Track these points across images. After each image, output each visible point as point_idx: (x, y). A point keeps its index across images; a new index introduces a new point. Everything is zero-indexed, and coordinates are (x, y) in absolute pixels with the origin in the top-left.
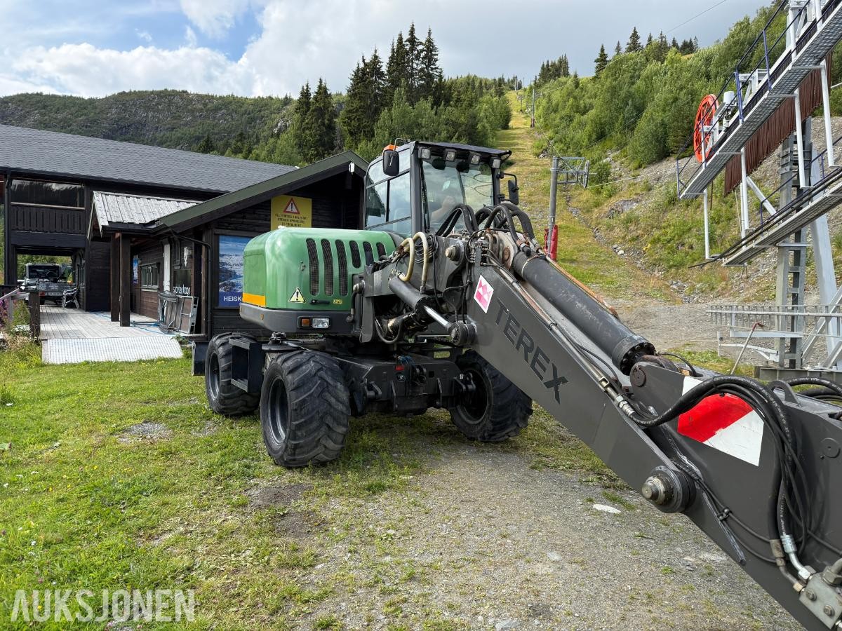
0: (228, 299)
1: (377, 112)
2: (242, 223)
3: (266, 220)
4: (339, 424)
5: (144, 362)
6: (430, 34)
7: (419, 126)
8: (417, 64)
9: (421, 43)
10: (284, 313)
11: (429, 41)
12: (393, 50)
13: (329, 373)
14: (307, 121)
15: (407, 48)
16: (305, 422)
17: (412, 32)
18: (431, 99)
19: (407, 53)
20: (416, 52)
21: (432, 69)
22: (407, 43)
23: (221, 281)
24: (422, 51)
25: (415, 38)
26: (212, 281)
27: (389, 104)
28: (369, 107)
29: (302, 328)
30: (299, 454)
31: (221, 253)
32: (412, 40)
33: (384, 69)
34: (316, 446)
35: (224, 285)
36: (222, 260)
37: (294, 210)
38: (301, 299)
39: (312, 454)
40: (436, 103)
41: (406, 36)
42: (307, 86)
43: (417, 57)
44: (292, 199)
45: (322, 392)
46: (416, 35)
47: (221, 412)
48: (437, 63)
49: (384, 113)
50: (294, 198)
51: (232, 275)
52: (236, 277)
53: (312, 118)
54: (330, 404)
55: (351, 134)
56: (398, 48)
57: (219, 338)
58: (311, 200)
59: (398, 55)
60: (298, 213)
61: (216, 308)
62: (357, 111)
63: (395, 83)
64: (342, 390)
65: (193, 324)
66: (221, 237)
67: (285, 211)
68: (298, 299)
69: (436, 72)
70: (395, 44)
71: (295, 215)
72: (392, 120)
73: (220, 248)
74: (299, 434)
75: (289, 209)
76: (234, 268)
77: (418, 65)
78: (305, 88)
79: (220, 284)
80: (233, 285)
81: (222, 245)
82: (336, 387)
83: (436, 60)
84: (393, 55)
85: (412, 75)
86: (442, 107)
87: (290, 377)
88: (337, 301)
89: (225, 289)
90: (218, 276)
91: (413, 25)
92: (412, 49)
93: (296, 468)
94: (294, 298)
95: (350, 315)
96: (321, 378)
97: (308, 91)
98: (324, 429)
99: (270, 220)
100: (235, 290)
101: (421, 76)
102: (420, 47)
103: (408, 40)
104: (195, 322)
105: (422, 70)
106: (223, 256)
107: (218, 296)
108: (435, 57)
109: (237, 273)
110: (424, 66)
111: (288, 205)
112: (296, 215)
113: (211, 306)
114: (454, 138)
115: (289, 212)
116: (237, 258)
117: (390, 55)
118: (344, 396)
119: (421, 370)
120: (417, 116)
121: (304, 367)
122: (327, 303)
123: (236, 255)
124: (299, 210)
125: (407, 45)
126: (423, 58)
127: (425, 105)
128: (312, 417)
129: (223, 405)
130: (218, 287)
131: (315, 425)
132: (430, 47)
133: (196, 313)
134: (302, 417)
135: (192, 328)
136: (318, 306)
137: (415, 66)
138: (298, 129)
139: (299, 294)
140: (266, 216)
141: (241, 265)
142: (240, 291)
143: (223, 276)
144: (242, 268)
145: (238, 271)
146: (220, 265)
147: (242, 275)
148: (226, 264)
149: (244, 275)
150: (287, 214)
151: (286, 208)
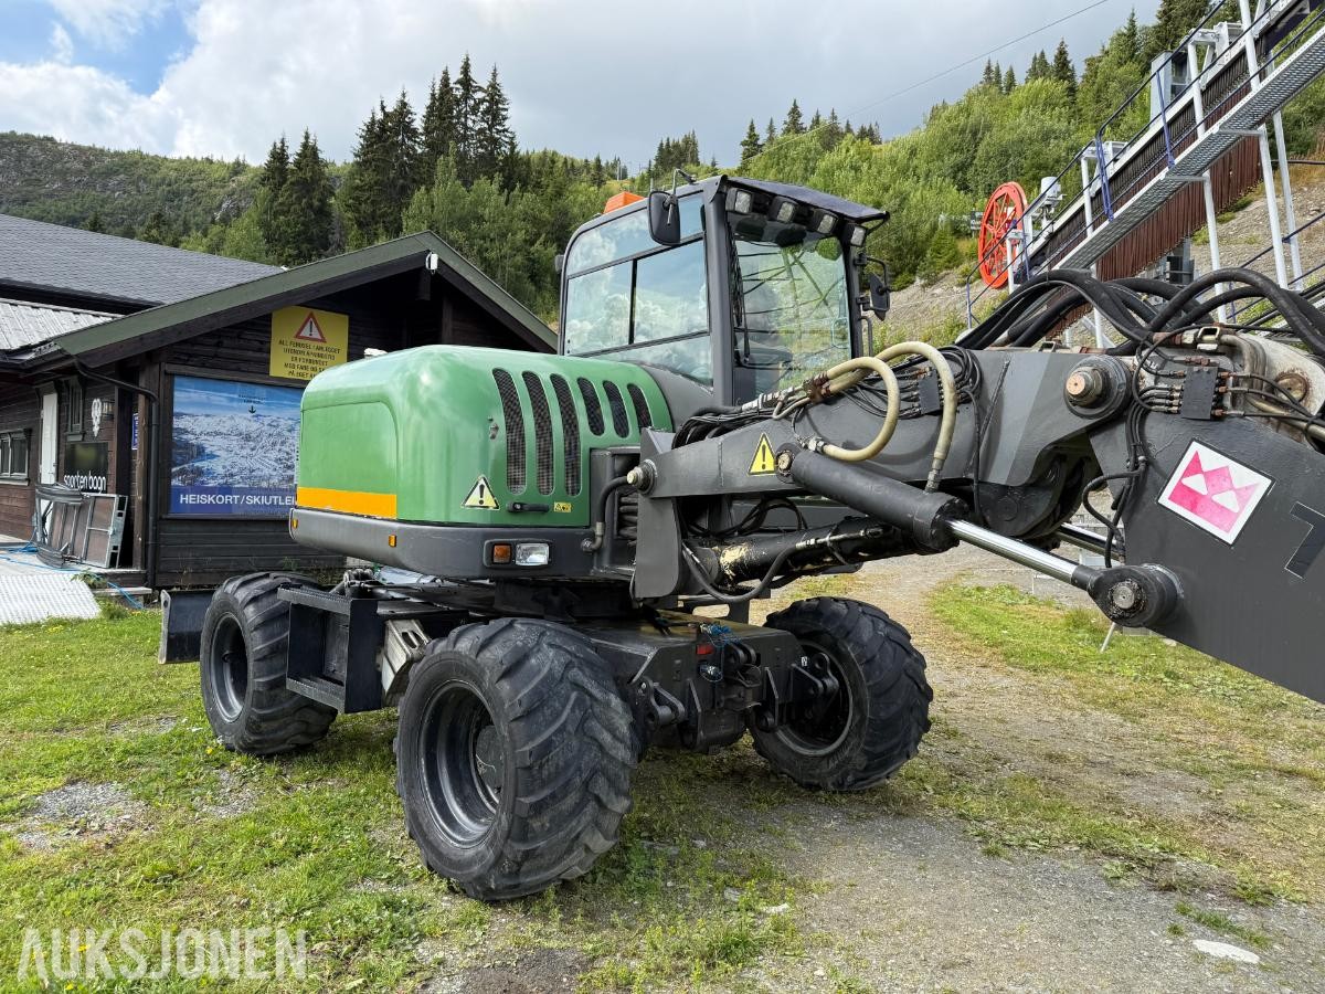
0: (189, 499)
1: (404, 192)
2: (216, 356)
3: (260, 350)
4: (619, 793)
5: (18, 628)
6: (495, 75)
7: (480, 219)
8: (474, 121)
9: (481, 89)
10: (436, 532)
11: (494, 86)
12: (433, 95)
13: (587, 670)
14: (281, 200)
15: (459, 94)
16: (553, 796)
17: (466, 69)
18: (498, 177)
19: (458, 102)
20: (472, 102)
21: (498, 132)
22: (458, 86)
23: (176, 465)
24: (482, 101)
25: (470, 79)
26: (158, 465)
27: (429, 182)
28: (393, 184)
29: (493, 566)
30: (528, 873)
31: (176, 410)
32: (466, 82)
33: (418, 124)
34: (569, 851)
35: (183, 472)
36: (177, 423)
37: (316, 335)
38: (489, 501)
39: (556, 870)
40: (507, 186)
41: (455, 76)
42: (283, 142)
43: (474, 110)
44: (311, 315)
45: (584, 720)
46: (473, 74)
47: (251, 749)
48: (507, 124)
49: (419, 195)
50: (315, 312)
51: (200, 452)
52: (212, 456)
53: (291, 196)
54: (601, 747)
55: (361, 225)
56: (441, 93)
57: (244, 584)
58: (345, 319)
59: (441, 104)
60: (323, 340)
61: (164, 516)
62: (371, 188)
63: (436, 148)
64: (620, 710)
65: (115, 548)
66: (177, 380)
67: (298, 336)
68: (481, 501)
69: (506, 136)
70: (437, 87)
72: (433, 207)
73: (175, 400)
74: (536, 824)
75: (306, 333)
76: (202, 440)
77: (475, 123)
78: (279, 145)
79: (174, 470)
80: (200, 472)
81: (178, 395)
82: (608, 704)
83: (505, 118)
84: (433, 103)
85: (465, 138)
86: (516, 192)
87: (505, 686)
88: (562, 505)
89: (183, 481)
90: (170, 455)
91: (468, 59)
92: (466, 97)
93: (512, 901)
94: (474, 499)
95: (592, 537)
96: (576, 685)
97: (284, 151)
98: (591, 808)
99: (269, 352)
100: (203, 482)
101: (480, 141)
102: (479, 95)
103: (458, 82)
104: (119, 545)
105: (481, 131)
106: (180, 415)
107: (169, 495)
108: (504, 113)
109: (207, 451)
110: (486, 125)
111: (306, 323)
112: (320, 344)
113: (156, 513)
114: (538, 242)
115: (303, 338)
116: (209, 419)
117: (428, 102)
118: (623, 723)
119: (746, 651)
120: (476, 203)
121: (533, 661)
122: (543, 510)
123: (207, 416)
124: (325, 334)
125: (457, 89)
126: (486, 112)
127: (488, 187)
128: (568, 783)
129: (254, 734)
130: (170, 477)
131: (571, 800)
132: (495, 98)
133: (122, 527)
134: (544, 784)
135: (113, 556)
136: (526, 517)
137: (470, 123)
138: (266, 212)
139: (486, 489)
140: (261, 342)
141: (218, 433)
142: (212, 484)
143: (180, 454)
144: (218, 441)
145: (211, 445)
146: (174, 434)
147: (218, 453)
148: (186, 431)
149: (222, 453)
150: (302, 341)
151: (299, 333)
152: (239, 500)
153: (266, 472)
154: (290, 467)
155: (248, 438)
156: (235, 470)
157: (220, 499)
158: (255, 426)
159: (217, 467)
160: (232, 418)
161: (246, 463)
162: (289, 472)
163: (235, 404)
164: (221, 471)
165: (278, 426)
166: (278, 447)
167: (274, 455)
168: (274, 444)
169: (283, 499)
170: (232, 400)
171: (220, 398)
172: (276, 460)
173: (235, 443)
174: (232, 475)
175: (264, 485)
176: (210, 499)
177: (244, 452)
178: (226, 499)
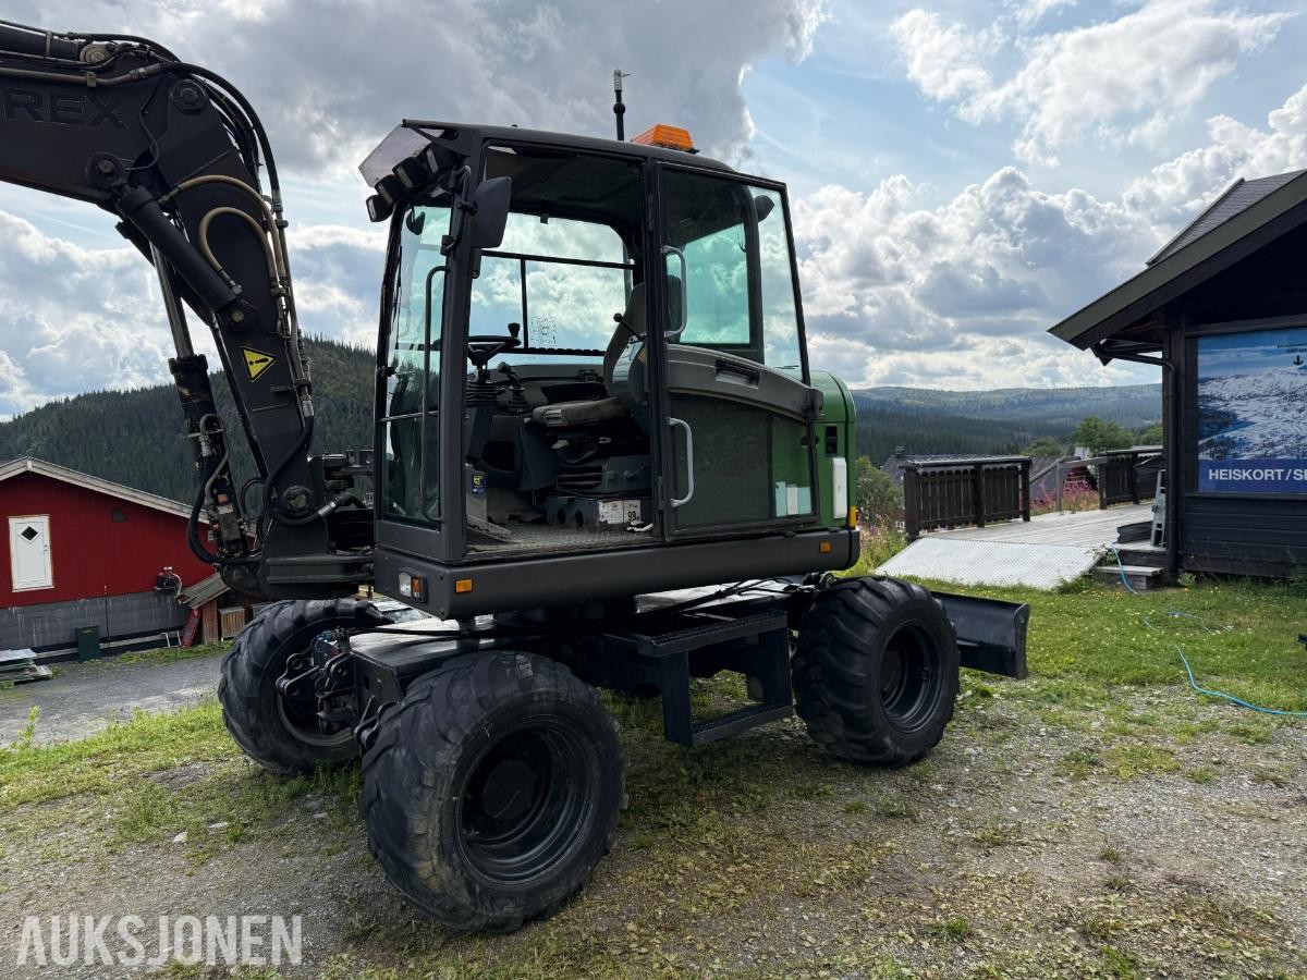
0: (1220, 475)
23: (1202, 438)
31: (1201, 375)
35: (1210, 444)
36: (1204, 390)
51: (1228, 420)
52: (1246, 424)
66: (1201, 342)
73: (1200, 364)
76: (1233, 406)
79: (1201, 442)
80: (1232, 443)
81: (1204, 359)
89: (1212, 455)
90: (1195, 426)
100: (1235, 455)
106: (1205, 381)
107: (1194, 469)
109: (1240, 418)
116: (1240, 381)
123: (1237, 377)
130: (1197, 450)
141: (1251, 396)
142: (1247, 456)
143: (1207, 425)
144: (1253, 404)
145: (1243, 410)
146: (1200, 403)
147: (1252, 420)
148: (1213, 398)
149: (1259, 420)
152: (1284, 475)
155: (1293, 397)
156: (1276, 439)
157: (1258, 475)
159: (1253, 436)
160: (1270, 375)
161: (1292, 429)
163: (1270, 358)
164: (1257, 440)
170: (1270, 352)
171: (1253, 353)
173: (1274, 405)
174: (1273, 445)
176: (1246, 474)
177: (1288, 415)
178: (1266, 474)
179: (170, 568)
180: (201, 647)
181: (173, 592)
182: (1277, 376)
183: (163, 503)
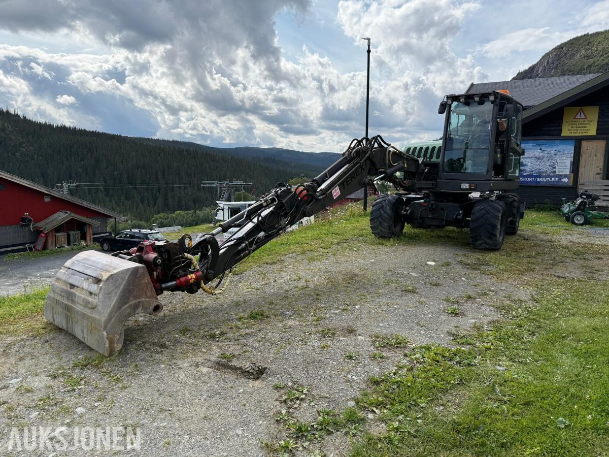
3: (558, 126)
37: (583, 116)
44: (581, 109)
51: (521, 164)
52: (526, 165)
58: (598, 107)
60: (586, 118)
67: (575, 118)
71: (582, 120)
75: (578, 116)
76: (523, 160)
80: (522, 170)
99: (562, 126)
100: (522, 174)
109: (524, 164)
111: (579, 113)
112: (585, 120)
115: (577, 119)
124: (587, 116)
140: (559, 123)
141: (528, 157)
142: (525, 174)
144: (528, 160)
145: (525, 162)
149: (529, 164)
150: (576, 120)
151: (576, 116)
152: (534, 179)
153: (545, 170)
154: (555, 168)
155: (539, 158)
157: (528, 179)
158: (541, 154)
160: (533, 152)
161: (538, 167)
162: (554, 170)
163: (534, 147)
164: (528, 170)
165: (550, 154)
166: (550, 161)
167: (548, 164)
168: (548, 160)
169: (551, 180)
170: (533, 146)
171: (529, 146)
172: (549, 166)
173: (533, 160)
174: (532, 171)
175: (544, 174)
176: (524, 179)
177: (537, 163)
178: (530, 179)
179: (27, 214)
180: (48, 251)
181: (28, 225)
182: (535, 153)
183: (26, 182)
